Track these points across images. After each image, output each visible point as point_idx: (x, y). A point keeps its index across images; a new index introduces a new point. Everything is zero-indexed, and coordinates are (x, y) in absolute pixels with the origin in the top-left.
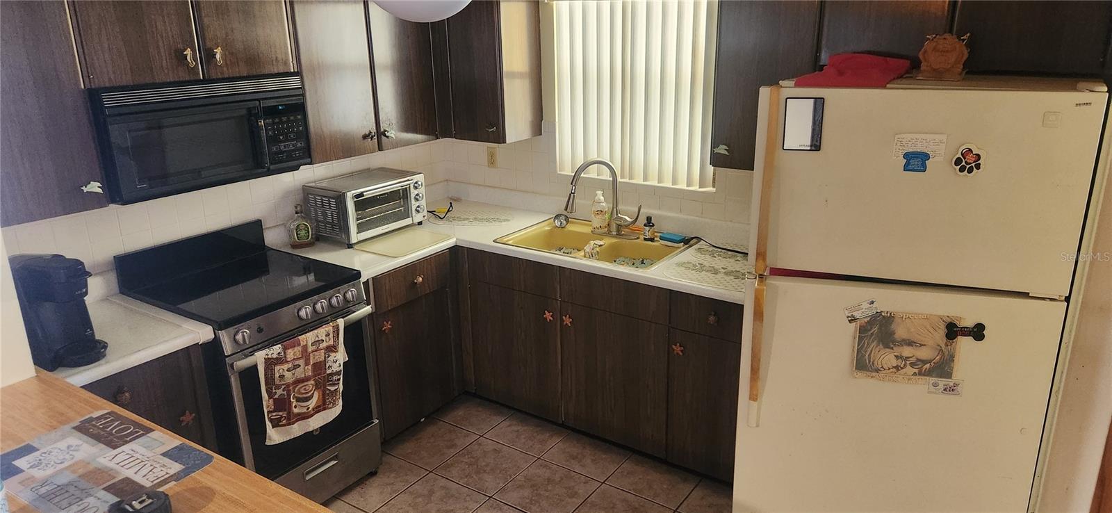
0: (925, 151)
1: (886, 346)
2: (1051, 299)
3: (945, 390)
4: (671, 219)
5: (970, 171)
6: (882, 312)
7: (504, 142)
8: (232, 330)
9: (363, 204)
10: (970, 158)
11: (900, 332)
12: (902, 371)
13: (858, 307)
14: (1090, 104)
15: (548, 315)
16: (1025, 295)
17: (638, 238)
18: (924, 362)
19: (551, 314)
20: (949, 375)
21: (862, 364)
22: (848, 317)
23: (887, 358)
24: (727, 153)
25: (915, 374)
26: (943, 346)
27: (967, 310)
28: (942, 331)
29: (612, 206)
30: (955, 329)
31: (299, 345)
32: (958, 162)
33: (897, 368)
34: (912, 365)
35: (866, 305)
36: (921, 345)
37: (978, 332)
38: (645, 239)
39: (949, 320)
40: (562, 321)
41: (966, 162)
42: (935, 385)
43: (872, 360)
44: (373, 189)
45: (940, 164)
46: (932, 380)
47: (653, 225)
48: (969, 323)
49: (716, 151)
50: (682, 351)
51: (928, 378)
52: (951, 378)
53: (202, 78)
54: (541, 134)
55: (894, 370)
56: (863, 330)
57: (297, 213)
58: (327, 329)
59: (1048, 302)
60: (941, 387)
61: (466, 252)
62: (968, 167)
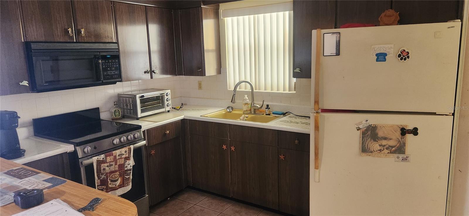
0: (385, 52)
1: (375, 140)
2: (446, 115)
3: (403, 160)
4: (277, 106)
5: (405, 59)
6: (371, 125)
7: (205, 75)
8: (82, 147)
9: (144, 101)
10: (405, 54)
11: (380, 134)
12: (383, 152)
13: (361, 123)
14: (454, 27)
15: (224, 147)
16: (434, 114)
17: (263, 114)
18: (392, 147)
19: (226, 146)
20: (403, 152)
21: (365, 150)
22: (357, 128)
23: (375, 146)
24: (300, 71)
25: (388, 153)
26: (400, 139)
27: (409, 122)
28: (399, 132)
29: (251, 102)
30: (404, 131)
31: (112, 155)
32: (399, 56)
33: (380, 150)
34: (387, 149)
35: (364, 122)
36: (390, 139)
37: (415, 132)
38: (266, 115)
39: (402, 127)
40: (231, 149)
41: (403, 56)
42: (398, 158)
43: (369, 148)
44: (147, 95)
45: (392, 57)
46: (396, 155)
47: (269, 108)
48: (410, 127)
49: (295, 71)
50: (284, 158)
51: (394, 154)
52: (405, 154)
53: (75, 41)
54: (221, 74)
55: (379, 151)
56: (364, 134)
57: (115, 105)
58: (125, 149)
59: (445, 116)
60: (401, 158)
61: (188, 121)
62: (404, 57)
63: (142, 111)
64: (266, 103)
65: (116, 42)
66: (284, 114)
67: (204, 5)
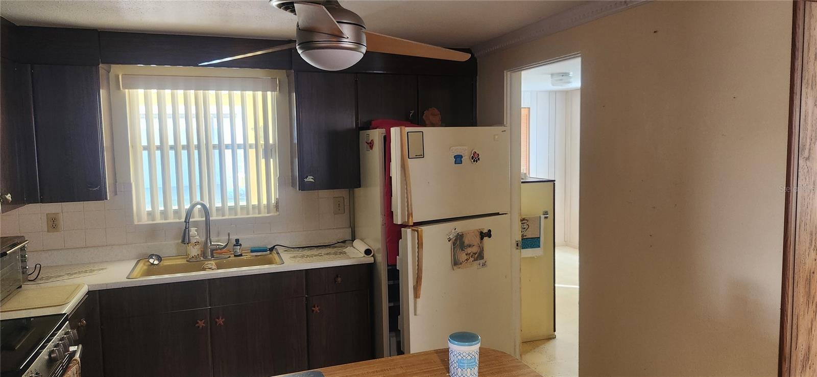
0: (461, 154)
1: (462, 250)
3: (483, 265)
4: (247, 239)
5: (477, 161)
6: (459, 233)
7: (106, 197)
10: (476, 156)
11: (466, 241)
12: (469, 261)
13: (451, 233)
14: (505, 131)
16: (498, 214)
18: (475, 254)
19: (203, 321)
20: (483, 258)
21: (456, 263)
23: (463, 256)
24: (314, 180)
25: (473, 261)
26: (480, 244)
27: (484, 224)
28: (479, 237)
32: (473, 157)
34: (472, 256)
35: (453, 231)
36: (473, 246)
37: (489, 234)
38: (235, 256)
39: (480, 231)
43: (459, 259)
45: (466, 159)
47: (241, 245)
48: (485, 231)
49: (305, 180)
50: (319, 310)
51: (477, 261)
54: (118, 195)
55: (466, 261)
56: (454, 244)
59: (505, 215)
61: (100, 292)
62: (476, 159)
66: (270, 250)
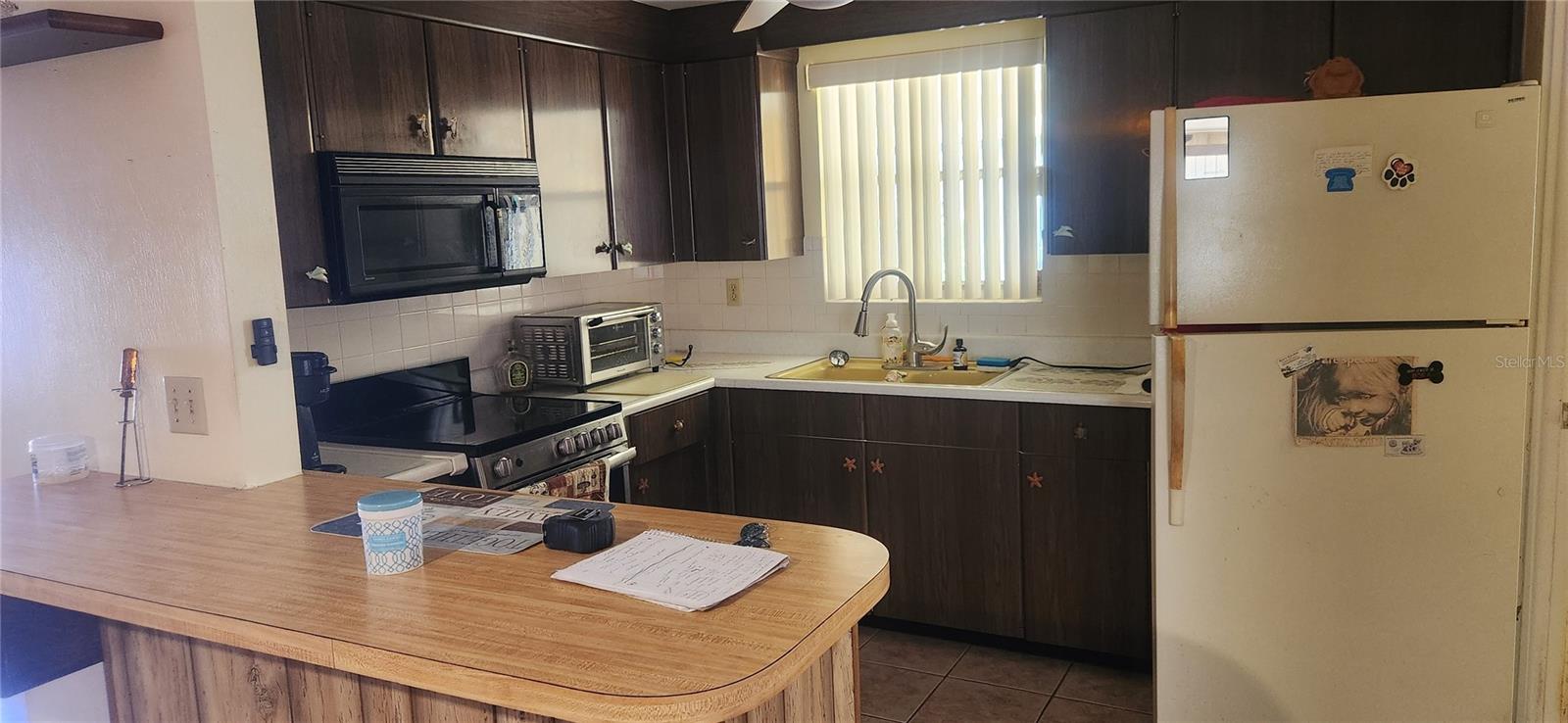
0: (1350, 166)
1: (1331, 402)
2: (1511, 326)
3: (1405, 449)
5: (1403, 183)
6: (1321, 360)
7: (765, 257)
8: (488, 459)
9: (599, 334)
10: (1401, 169)
11: (1346, 383)
12: (1352, 432)
13: (1292, 357)
14: (1524, 98)
15: (850, 464)
16: (1481, 324)
17: (946, 368)
18: (1378, 417)
19: (854, 461)
20: (1407, 431)
21: (1305, 428)
22: (1283, 370)
23: (1333, 417)
24: (1070, 235)
25: (1367, 433)
26: (1398, 395)
27: (1420, 348)
28: (1392, 379)
30: (1409, 371)
31: (565, 484)
32: (1388, 175)
33: (1346, 427)
34: (1364, 422)
35: (1302, 353)
36: (1372, 396)
37: (1435, 373)
38: (956, 368)
39: (1400, 362)
40: (869, 468)
41: (1397, 174)
42: (1393, 445)
43: (1315, 422)
44: (610, 318)
45: (1367, 179)
46: (1388, 438)
47: (965, 350)
48: (1423, 362)
49: (1056, 233)
50: (1040, 482)
51: (1383, 437)
52: (1409, 434)
53: (433, 153)
54: (803, 254)
55: (1343, 431)
56: (1302, 384)
57: (510, 350)
58: (593, 468)
59: (1508, 329)
60: (1400, 446)
61: (727, 393)
62: (1400, 179)
63: (596, 367)
64: (952, 336)
65: (530, 157)
66: (1013, 364)
67: (764, 49)
